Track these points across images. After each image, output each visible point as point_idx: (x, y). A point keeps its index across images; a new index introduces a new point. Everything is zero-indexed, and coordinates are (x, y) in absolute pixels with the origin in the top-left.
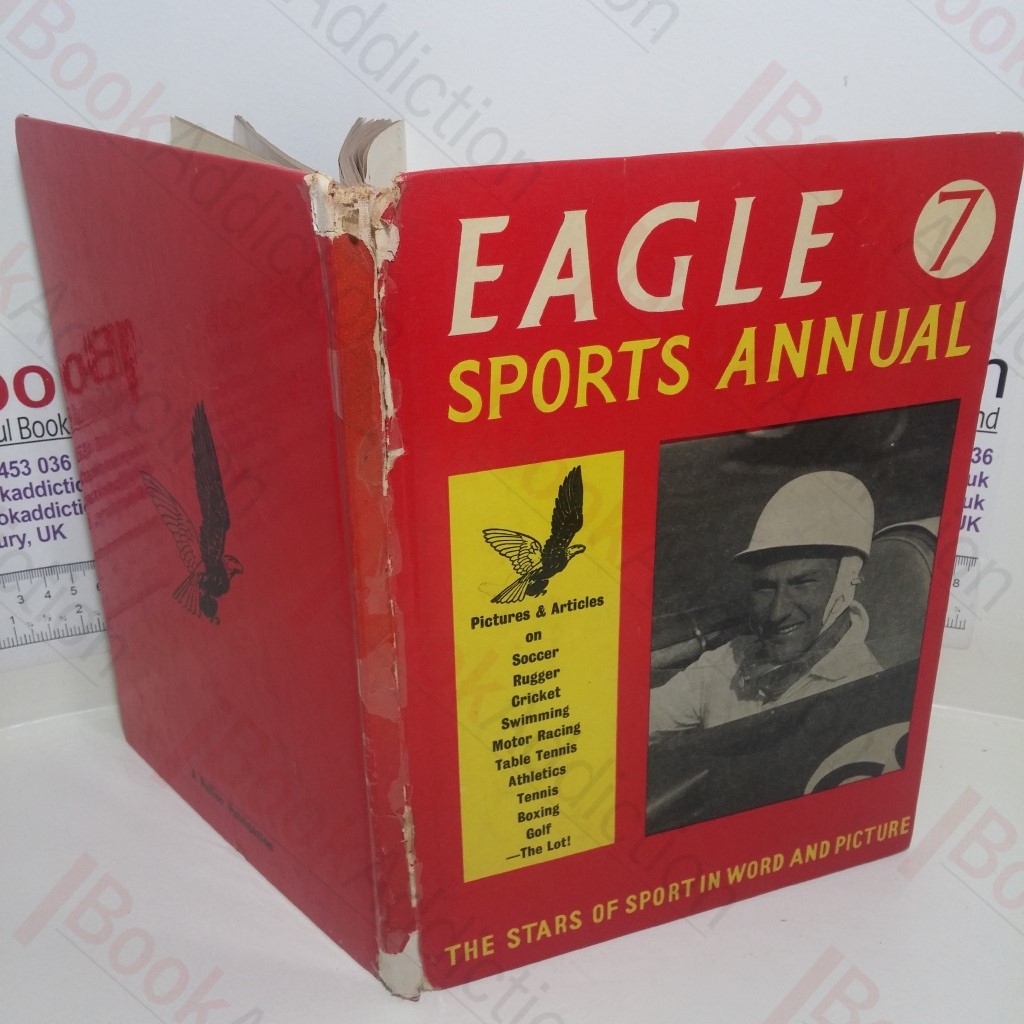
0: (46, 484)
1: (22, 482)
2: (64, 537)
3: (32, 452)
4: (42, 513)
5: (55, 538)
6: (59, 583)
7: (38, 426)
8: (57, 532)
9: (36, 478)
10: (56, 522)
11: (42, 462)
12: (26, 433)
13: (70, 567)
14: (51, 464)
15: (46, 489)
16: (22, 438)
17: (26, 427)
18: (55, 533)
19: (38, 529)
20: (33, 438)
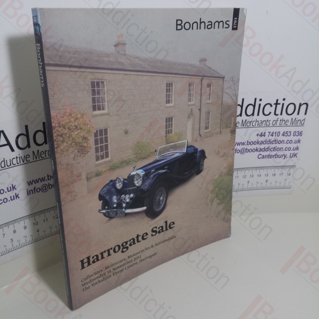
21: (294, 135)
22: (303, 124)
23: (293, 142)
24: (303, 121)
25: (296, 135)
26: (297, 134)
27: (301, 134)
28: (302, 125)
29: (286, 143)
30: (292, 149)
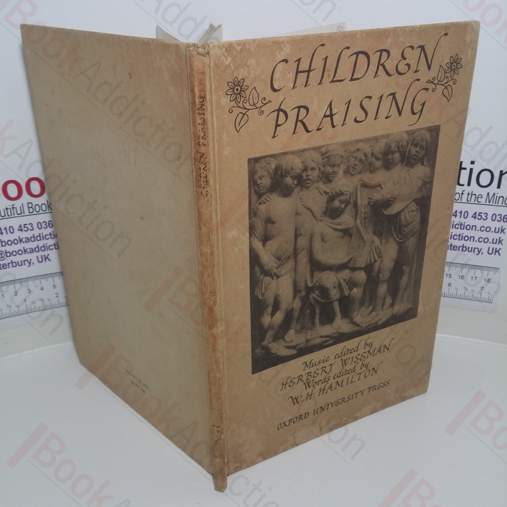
0: (41, 235)
1: (29, 234)
2: (50, 261)
3: (34, 220)
4: (38, 249)
5: (46, 261)
6: (48, 283)
7: (37, 207)
8: (46, 258)
9: (36, 232)
10: (46, 253)
11: (39, 224)
12: (31, 210)
13: (52, 275)
14: (43, 225)
15: (41, 237)
16: (30, 213)
17: (31, 207)
19: (37, 256)
20: (35, 213)
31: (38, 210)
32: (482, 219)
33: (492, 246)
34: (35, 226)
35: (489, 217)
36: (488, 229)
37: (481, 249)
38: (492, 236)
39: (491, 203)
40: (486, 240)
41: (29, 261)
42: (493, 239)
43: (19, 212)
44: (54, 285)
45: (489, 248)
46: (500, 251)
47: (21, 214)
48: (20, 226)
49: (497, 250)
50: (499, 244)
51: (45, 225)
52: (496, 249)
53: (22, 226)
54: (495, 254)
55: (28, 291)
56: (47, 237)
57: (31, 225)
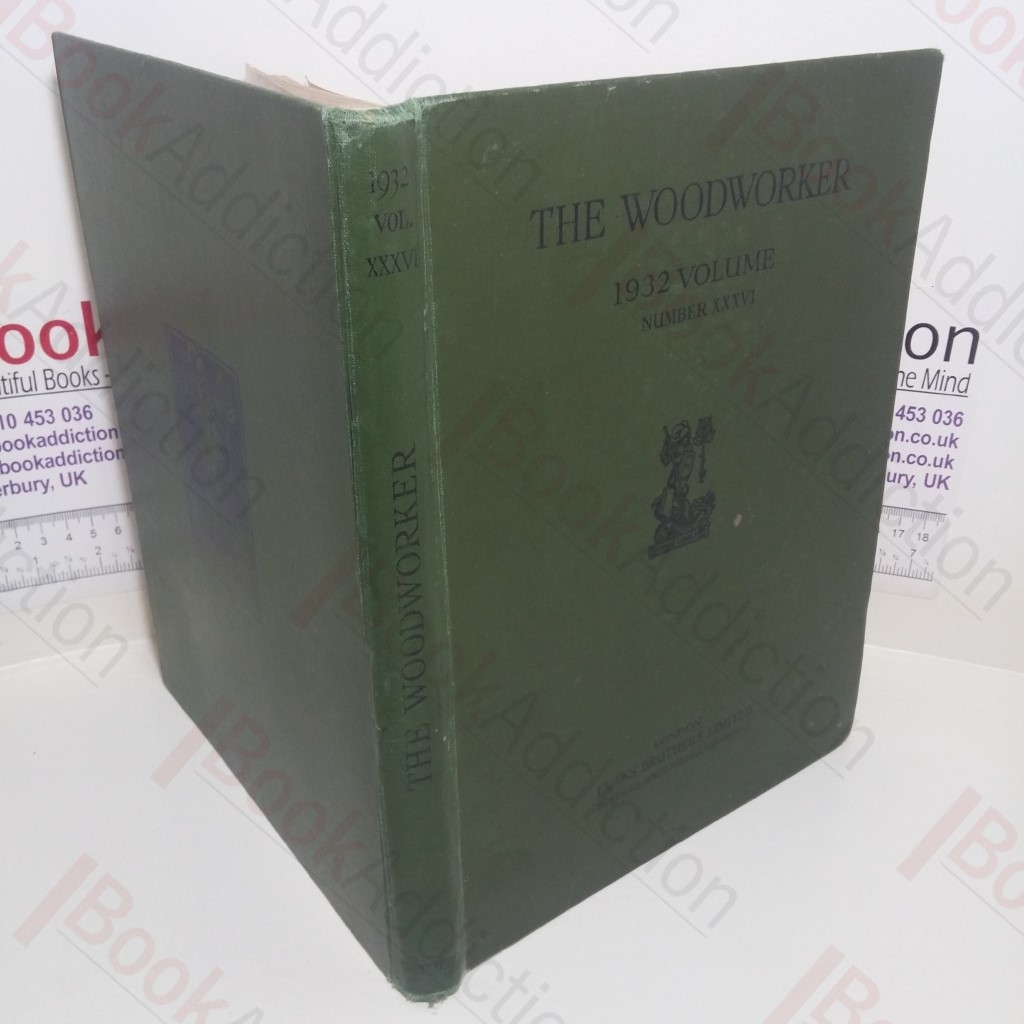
0: (69, 433)
1: (46, 431)
2: (85, 483)
3: (57, 402)
4: (63, 460)
5: (77, 484)
6: (80, 526)
7: (62, 378)
8: (78, 478)
9: (60, 427)
10: (77, 468)
11: (66, 412)
12: (50, 384)
13: (90, 511)
14: (74, 414)
15: (68, 437)
16: (47, 389)
17: (51, 379)
18: (77, 479)
19: (61, 475)
20: (57, 389)
21: (937, 420)
22: (966, 390)
23: (935, 439)
24: (965, 381)
25: (943, 419)
26: (945, 418)
27: (958, 422)
28: (963, 393)
29: (910, 442)
30: (930, 461)
31: (63, 383)
32: (915, 420)
33: (932, 471)
34: (57, 415)
35: (929, 415)
36: (926, 439)
37: (913, 477)
38: (933, 452)
39: (932, 389)
40: (922, 460)
41: (45, 483)
42: (936, 459)
43: (27, 388)
44: (92, 532)
45: (927, 475)
46: (947, 481)
47: (30, 391)
48: (29, 414)
49: (943, 478)
50: (946, 467)
51: (78, 413)
52: (941, 476)
53: (33, 415)
54: (938, 487)
55: (42, 541)
56: (80, 437)
57: (49, 413)
